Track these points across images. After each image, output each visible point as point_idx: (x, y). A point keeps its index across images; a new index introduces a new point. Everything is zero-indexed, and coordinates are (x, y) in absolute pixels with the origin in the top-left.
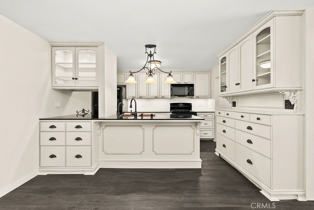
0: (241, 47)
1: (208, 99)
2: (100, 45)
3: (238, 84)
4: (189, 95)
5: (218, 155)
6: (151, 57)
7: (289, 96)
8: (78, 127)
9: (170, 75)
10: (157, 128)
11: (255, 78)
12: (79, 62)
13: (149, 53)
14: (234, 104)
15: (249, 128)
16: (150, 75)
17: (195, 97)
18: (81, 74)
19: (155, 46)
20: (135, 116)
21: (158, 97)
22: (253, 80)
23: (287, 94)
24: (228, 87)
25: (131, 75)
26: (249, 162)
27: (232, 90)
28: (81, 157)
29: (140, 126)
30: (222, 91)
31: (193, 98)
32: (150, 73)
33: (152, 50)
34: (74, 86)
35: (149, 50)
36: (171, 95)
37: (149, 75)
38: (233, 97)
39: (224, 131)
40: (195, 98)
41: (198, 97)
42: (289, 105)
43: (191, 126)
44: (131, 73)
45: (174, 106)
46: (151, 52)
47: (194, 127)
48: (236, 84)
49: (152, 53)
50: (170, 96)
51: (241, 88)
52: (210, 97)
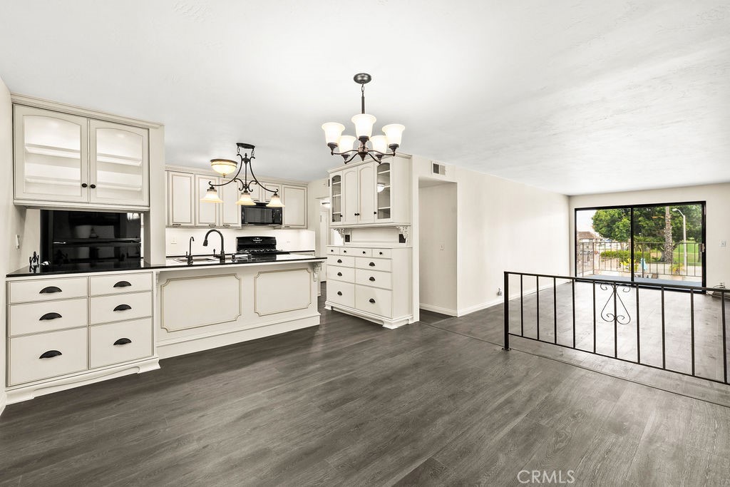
0: (360, 171)
1: (301, 230)
2: (153, 127)
3: (358, 214)
4: (274, 223)
5: (330, 309)
6: (246, 163)
7: (403, 231)
8: (122, 284)
9: (276, 195)
10: (261, 275)
11: (376, 211)
12: (98, 152)
13: (244, 157)
14: (347, 238)
15: (372, 264)
16: (246, 192)
17: (283, 226)
18: (102, 177)
19: (253, 147)
20: (221, 260)
21: (217, 225)
22: (375, 213)
23: (401, 228)
24: (344, 216)
25: (212, 188)
26: (372, 301)
27: (348, 220)
28: (130, 342)
29: (234, 275)
30: (333, 221)
31: (280, 229)
32: (244, 189)
33: (249, 151)
34: (86, 201)
35: (243, 151)
36: (243, 222)
37: (243, 191)
38: (346, 229)
39: (340, 274)
40: (284, 229)
41: (288, 227)
42: (402, 239)
43: (307, 269)
44: (212, 186)
45: (243, 243)
46: (246, 155)
47: (310, 270)
48: (356, 215)
49: (248, 157)
50: (240, 225)
51: (360, 219)
52: (305, 227)
